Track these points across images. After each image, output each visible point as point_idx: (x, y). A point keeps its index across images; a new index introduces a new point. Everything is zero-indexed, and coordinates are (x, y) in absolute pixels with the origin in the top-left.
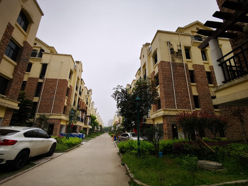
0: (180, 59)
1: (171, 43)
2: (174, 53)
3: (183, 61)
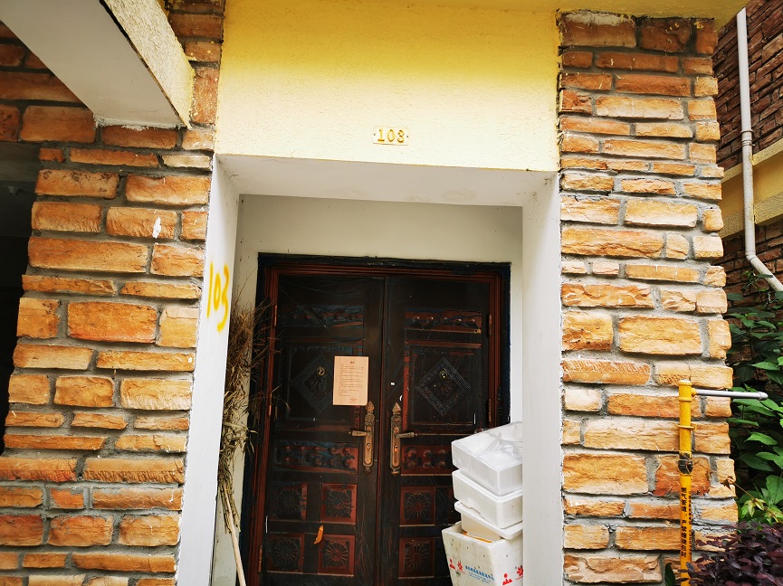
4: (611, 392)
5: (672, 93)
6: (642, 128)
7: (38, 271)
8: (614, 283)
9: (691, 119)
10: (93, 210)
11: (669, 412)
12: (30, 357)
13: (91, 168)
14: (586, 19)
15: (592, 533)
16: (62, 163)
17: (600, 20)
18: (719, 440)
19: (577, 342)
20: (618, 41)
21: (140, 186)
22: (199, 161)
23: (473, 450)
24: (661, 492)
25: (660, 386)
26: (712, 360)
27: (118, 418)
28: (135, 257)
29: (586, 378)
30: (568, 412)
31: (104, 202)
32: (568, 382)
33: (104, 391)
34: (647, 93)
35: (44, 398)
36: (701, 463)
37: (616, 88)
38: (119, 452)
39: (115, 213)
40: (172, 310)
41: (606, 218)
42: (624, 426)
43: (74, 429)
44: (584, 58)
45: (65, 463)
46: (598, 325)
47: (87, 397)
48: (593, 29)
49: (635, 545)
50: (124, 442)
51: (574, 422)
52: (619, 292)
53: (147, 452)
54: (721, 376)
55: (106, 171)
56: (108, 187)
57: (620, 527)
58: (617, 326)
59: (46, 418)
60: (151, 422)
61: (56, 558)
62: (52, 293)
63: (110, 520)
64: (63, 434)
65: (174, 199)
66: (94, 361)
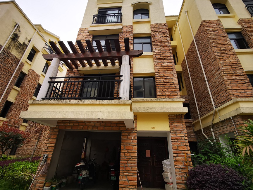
0: (19, 53)
1: (20, 29)
2: (16, 41)
3: (21, 57)
4: (178, 154)
5: (180, 122)
6: (178, 126)
7: (122, 143)
8: (177, 142)
9: (182, 125)
10: (127, 137)
11: (184, 156)
12: (122, 151)
13: (126, 133)
14: (171, 115)
15: (178, 170)
16: (124, 132)
17: (172, 115)
18: (190, 160)
19: (174, 149)
20: (174, 117)
21: (131, 134)
22: (136, 132)
23: (165, 161)
24: (185, 165)
25: (183, 154)
27: (130, 157)
28: (130, 141)
29: (175, 153)
32: (173, 153)
33: (129, 155)
34: (178, 122)
35: (123, 155)
36: (188, 162)
37: (175, 122)
38: (131, 161)
39: (128, 137)
40: (134, 146)
41: (175, 135)
42: (180, 158)
43: (126, 158)
44: (171, 119)
45: (126, 162)
46: (176, 147)
47: (127, 155)
48: (172, 116)
49: (183, 171)
50: (131, 160)
51: (175, 158)
52: (178, 143)
53: (133, 161)
54: (189, 152)
56: (128, 134)
57: (181, 169)
58: (178, 147)
59: (124, 157)
60: (133, 158)
61: (126, 171)
62: (124, 145)
63: (130, 168)
64: (125, 159)
65: (134, 135)
66: (128, 152)
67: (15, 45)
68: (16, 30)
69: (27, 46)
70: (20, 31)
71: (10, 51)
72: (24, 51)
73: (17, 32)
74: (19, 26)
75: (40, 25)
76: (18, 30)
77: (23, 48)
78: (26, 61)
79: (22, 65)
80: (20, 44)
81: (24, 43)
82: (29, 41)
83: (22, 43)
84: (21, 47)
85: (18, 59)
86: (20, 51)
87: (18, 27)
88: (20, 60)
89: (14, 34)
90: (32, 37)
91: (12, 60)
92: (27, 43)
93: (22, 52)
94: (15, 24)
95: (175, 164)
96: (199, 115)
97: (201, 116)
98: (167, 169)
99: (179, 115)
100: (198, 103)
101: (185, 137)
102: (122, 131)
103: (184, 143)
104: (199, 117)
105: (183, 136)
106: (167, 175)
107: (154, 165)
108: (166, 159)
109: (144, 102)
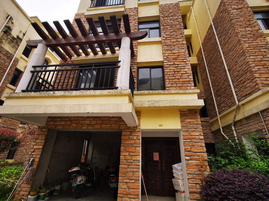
0: (13, 47)
1: (13, 21)
2: (9, 35)
3: (15, 52)
4: (191, 157)
5: (194, 118)
6: (191, 123)
7: (122, 144)
8: (190, 143)
9: (197, 121)
10: (128, 136)
11: (199, 160)
12: (122, 154)
13: (127, 131)
14: (183, 110)
15: (191, 176)
16: (124, 131)
17: (184, 110)
18: (206, 164)
19: (186, 150)
20: (187, 112)
21: (133, 133)
22: (139, 130)
23: (175, 166)
24: (199, 171)
25: (197, 156)
26: (204, 153)
27: (132, 161)
28: (132, 142)
29: (188, 155)
30: (186, 160)
31: (129, 135)
32: (185, 156)
33: (130, 158)
34: (191, 118)
35: (124, 158)
36: (204, 166)
37: (187, 118)
38: (132, 165)
39: (130, 136)
40: (137, 148)
41: (188, 134)
42: (193, 161)
43: (127, 162)
44: (183, 115)
45: (127, 166)
46: (188, 148)
47: (128, 158)
48: (184, 111)
49: (197, 178)
50: (133, 164)
51: (187, 161)
52: (191, 144)
53: (135, 165)
54: (205, 155)
55: (129, 132)
56: (129, 133)
57: (195, 175)
58: (191, 148)
59: (124, 161)
60: (136, 161)
61: (126, 178)
62: (124, 146)
63: (132, 173)
64: (126, 163)
65: (137, 135)
66: (129, 154)
67: (7, 39)
68: (8, 21)
69: (21, 40)
70: (13, 23)
71: (3, 46)
72: (19, 45)
73: (10, 25)
74: (11, 17)
75: (36, 17)
76: (10, 22)
77: (17, 42)
78: (21, 57)
79: (17, 61)
80: (14, 38)
81: (18, 37)
82: (24, 35)
83: (15, 37)
84: (15, 41)
85: (12, 54)
86: (14, 46)
87: (10, 19)
88: (13, 56)
89: (6, 26)
90: (27, 29)
91: (4, 55)
92: (21, 36)
93: (16, 46)
94: (7, 16)
95: (188, 169)
96: (218, 112)
97: (220, 113)
98: (178, 175)
99: (192, 110)
100: (217, 98)
101: (200, 136)
102: (123, 130)
103: (199, 143)
104: (218, 115)
105: (198, 134)
106: (178, 182)
107: (164, 170)
108: (177, 163)
109: (149, 94)
